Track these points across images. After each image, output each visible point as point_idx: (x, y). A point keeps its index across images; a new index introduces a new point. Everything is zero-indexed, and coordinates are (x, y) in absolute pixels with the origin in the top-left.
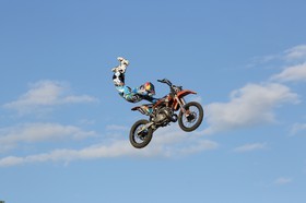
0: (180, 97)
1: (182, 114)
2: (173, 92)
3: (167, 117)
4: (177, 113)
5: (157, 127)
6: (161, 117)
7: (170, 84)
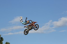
0: (34, 23)
1: (34, 27)
2: (32, 23)
3: (31, 28)
4: (33, 27)
5: (29, 30)
6: (30, 28)
7: (31, 21)
